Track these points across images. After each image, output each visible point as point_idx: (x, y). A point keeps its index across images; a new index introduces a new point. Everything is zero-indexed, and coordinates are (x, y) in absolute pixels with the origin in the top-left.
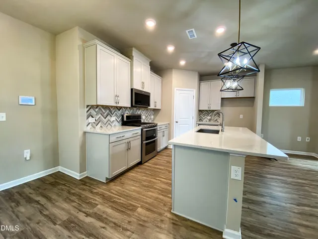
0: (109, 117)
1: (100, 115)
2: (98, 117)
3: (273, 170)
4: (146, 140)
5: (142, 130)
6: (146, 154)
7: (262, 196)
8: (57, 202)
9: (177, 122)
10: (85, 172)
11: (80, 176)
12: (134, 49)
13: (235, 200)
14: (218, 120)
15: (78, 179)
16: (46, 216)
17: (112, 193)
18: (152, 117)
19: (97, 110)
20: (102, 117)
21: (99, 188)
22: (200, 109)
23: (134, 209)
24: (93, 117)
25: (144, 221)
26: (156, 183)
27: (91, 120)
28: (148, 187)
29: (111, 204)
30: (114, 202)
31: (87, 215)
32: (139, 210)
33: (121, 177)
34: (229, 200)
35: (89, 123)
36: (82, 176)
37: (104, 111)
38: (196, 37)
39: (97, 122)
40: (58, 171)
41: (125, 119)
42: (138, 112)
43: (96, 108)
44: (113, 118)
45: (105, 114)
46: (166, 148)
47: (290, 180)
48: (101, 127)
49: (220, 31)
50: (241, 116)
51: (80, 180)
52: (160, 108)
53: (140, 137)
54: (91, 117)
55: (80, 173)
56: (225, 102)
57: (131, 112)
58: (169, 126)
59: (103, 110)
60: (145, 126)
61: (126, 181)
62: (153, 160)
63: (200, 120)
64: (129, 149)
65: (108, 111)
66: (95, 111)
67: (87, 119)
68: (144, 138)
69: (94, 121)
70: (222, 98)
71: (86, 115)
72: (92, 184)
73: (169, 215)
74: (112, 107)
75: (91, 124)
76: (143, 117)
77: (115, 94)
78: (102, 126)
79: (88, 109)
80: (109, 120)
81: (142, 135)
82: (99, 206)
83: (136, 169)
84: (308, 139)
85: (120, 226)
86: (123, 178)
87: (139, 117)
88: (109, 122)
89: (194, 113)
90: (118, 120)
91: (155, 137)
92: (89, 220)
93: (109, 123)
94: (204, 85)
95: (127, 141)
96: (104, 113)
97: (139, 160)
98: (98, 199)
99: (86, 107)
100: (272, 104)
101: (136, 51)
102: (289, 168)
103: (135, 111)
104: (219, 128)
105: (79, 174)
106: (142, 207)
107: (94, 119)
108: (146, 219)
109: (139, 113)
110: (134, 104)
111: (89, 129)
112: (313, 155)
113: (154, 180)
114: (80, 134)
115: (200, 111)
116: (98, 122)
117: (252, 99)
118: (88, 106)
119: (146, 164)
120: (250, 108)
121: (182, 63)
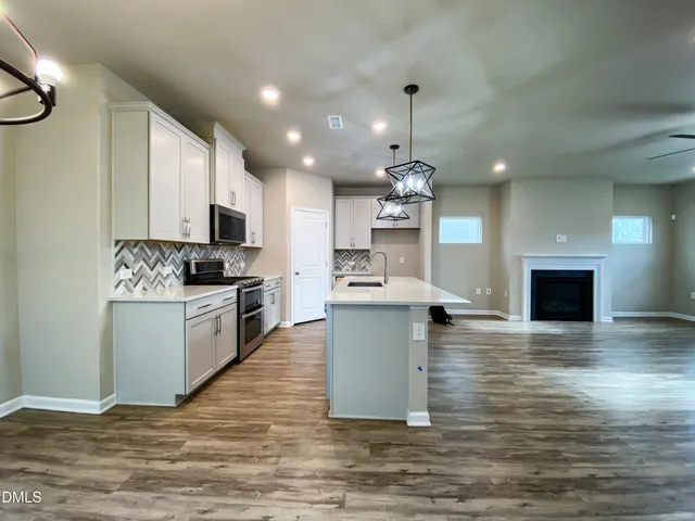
0: (159, 266)
1: (142, 262)
2: (139, 266)
3: (451, 338)
4: (247, 312)
5: (239, 290)
6: (247, 342)
7: (443, 371)
8: (77, 460)
9: (297, 274)
10: (111, 396)
11: (102, 407)
12: (217, 125)
13: (419, 368)
14: (367, 267)
15: (99, 412)
16: (71, 487)
17: (202, 418)
18: (243, 265)
19: (135, 250)
20: (145, 266)
21: (166, 417)
22: (338, 247)
23: (264, 429)
24: (127, 267)
25: (290, 439)
26: (285, 386)
27: (125, 274)
28: (270, 395)
29: (212, 434)
30: (216, 430)
31: (173, 461)
32: (273, 427)
33: (205, 392)
34: (413, 369)
35: (121, 281)
36: (106, 404)
37: (150, 254)
38: (341, 126)
39: (135, 280)
40: (19, 408)
41: (193, 271)
42: (217, 255)
43: (135, 246)
44: (168, 270)
45: (152, 260)
46: (276, 328)
47: (472, 347)
48: (144, 289)
49: (380, 127)
50: (402, 260)
51: (102, 414)
52: (260, 246)
53: (235, 306)
54: (123, 267)
55: (102, 398)
56: (377, 236)
57: (201, 255)
58: (281, 282)
59: (147, 250)
60: (245, 282)
61: (222, 395)
62: (261, 352)
63: (337, 268)
64: (218, 331)
65: (157, 253)
66: (132, 253)
67: (117, 270)
68: (242, 309)
69: (131, 276)
70: (373, 229)
71: (113, 261)
72: (144, 415)
73: (326, 422)
74: (165, 242)
75: (123, 283)
76: (227, 265)
77: (183, 216)
78: (147, 287)
79: (117, 249)
80: (159, 273)
81: (238, 302)
82: (188, 443)
83: (231, 373)
84: (488, 291)
85: (251, 456)
86: (212, 392)
87: (220, 264)
88: (159, 278)
89: (328, 255)
90: (178, 273)
91: (260, 306)
92: (181, 466)
93: (159, 281)
94: (343, 203)
95: (213, 315)
96: (150, 258)
97: (233, 355)
98: (178, 435)
99: (113, 243)
100: (443, 239)
101: (221, 128)
102: (470, 334)
103: (209, 251)
104: (380, 279)
105: (98, 403)
106: (275, 423)
107: (130, 271)
108: (291, 436)
109: (217, 257)
110: (217, 238)
111: (120, 294)
112: (497, 313)
113: (278, 383)
114: (102, 306)
115: (336, 251)
116: (138, 277)
117: (417, 231)
118: (117, 242)
119: (246, 361)
120: (412, 246)
121: (308, 161)
